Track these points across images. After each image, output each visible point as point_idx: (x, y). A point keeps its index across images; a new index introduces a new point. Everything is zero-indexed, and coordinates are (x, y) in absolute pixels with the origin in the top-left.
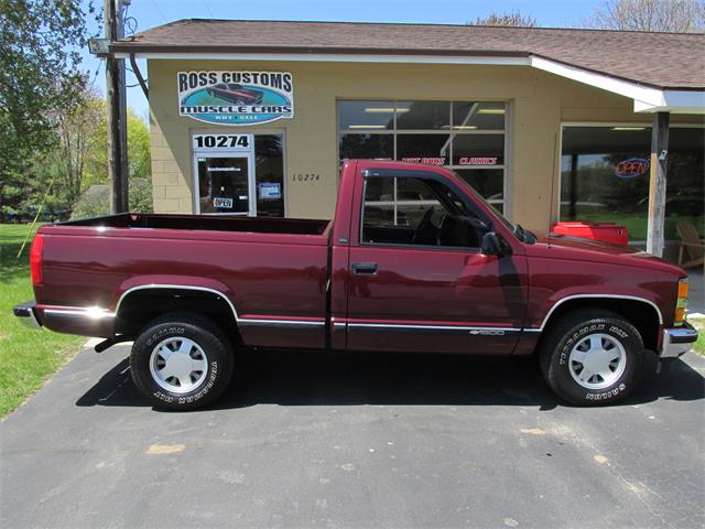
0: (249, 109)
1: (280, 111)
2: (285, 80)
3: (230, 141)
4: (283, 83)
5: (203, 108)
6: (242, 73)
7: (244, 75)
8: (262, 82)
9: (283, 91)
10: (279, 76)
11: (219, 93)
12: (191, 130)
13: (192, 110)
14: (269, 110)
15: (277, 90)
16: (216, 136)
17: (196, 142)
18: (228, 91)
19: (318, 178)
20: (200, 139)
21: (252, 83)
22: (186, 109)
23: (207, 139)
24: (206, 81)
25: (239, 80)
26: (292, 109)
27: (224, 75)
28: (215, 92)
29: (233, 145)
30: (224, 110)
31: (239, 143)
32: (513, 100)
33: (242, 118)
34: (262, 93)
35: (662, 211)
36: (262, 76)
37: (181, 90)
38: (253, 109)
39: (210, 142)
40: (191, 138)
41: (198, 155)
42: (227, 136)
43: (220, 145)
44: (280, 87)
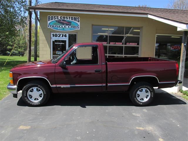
0: (67, 27)
1: (76, 28)
2: (78, 19)
3: (62, 35)
4: (77, 20)
5: (54, 26)
6: (66, 16)
7: (66, 17)
8: (71, 19)
9: (77, 22)
10: (76, 18)
11: (59, 22)
12: (51, 32)
13: (51, 26)
14: (73, 27)
15: (75, 22)
16: (58, 34)
17: (52, 35)
18: (62, 21)
21: (68, 19)
22: (50, 26)
23: (55, 35)
24: (55, 18)
25: (65, 18)
26: (79, 27)
27: (61, 17)
28: (58, 21)
29: (62, 36)
30: (60, 27)
31: (64, 36)
32: (142, 27)
33: (65, 29)
34: (71, 22)
35: (184, 60)
36: (71, 17)
37: (49, 21)
38: (69, 27)
40: (51, 34)
41: (53, 39)
42: (61, 34)
43: (59, 37)
44: (76, 21)
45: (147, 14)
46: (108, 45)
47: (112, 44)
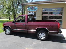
9: (36, 8)
11: (31, 8)
12: (28, 12)
29: (32, 13)
38: (34, 10)
45: (64, 1)
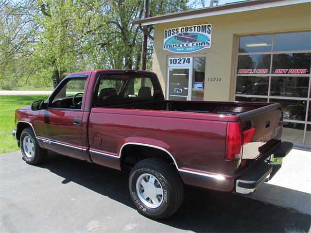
0: (191, 44)
1: (204, 44)
2: (208, 28)
3: (183, 60)
4: (207, 30)
5: (172, 45)
6: (189, 27)
7: (190, 28)
8: (198, 30)
9: (207, 34)
10: (205, 26)
13: (168, 47)
14: (200, 45)
15: (204, 33)
16: (177, 59)
17: (169, 62)
18: (183, 36)
19: (220, 80)
20: (171, 60)
22: (166, 47)
23: (174, 60)
24: (174, 32)
25: (188, 31)
26: (210, 43)
27: (182, 29)
28: (178, 37)
29: (184, 63)
30: (180, 46)
31: (186, 62)
33: (187, 49)
34: (197, 36)
36: (198, 27)
37: (165, 38)
38: (193, 45)
39: (174, 62)
40: (167, 59)
41: (170, 68)
42: (182, 58)
43: (179, 63)
44: (206, 32)
46: (270, 75)
47: (280, 73)
